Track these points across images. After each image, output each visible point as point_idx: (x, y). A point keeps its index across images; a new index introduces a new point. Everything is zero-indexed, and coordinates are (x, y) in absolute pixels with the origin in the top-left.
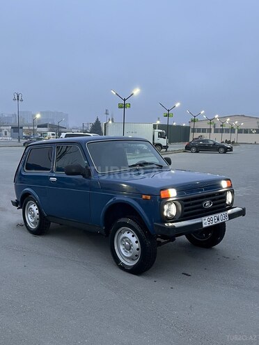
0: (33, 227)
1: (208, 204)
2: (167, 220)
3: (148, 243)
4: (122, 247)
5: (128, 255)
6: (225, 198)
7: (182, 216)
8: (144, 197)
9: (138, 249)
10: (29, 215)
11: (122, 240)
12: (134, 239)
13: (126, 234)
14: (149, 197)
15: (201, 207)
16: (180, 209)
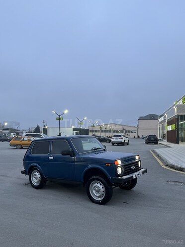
0: (36, 184)
1: (133, 167)
2: (119, 175)
3: (109, 187)
4: (94, 191)
5: (98, 195)
6: (138, 164)
7: (124, 174)
8: (107, 165)
9: (103, 191)
10: (34, 178)
11: (94, 187)
12: (101, 187)
13: (96, 184)
14: (109, 165)
15: (131, 169)
16: (123, 170)
